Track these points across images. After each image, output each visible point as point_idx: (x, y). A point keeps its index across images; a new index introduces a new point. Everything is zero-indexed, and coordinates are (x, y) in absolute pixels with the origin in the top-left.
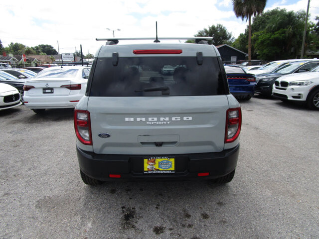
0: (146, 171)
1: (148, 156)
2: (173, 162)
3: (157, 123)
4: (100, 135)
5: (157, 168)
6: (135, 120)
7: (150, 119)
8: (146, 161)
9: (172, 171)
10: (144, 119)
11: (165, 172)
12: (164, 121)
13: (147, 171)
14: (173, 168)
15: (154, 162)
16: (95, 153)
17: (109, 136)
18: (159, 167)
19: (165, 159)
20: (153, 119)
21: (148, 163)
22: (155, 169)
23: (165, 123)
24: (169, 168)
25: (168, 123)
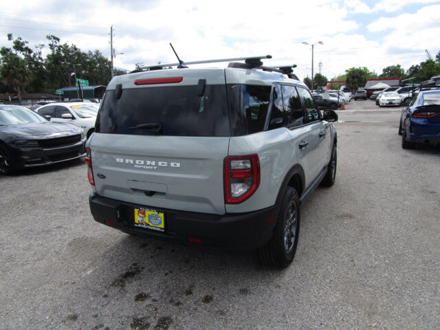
0: (136, 224)
2: (163, 218)
3: (144, 167)
4: (98, 175)
5: (147, 221)
6: (124, 161)
8: (136, 211)
9: (161, 229)
10: (132, 161)
11: (154, 228)
12: (150, 165)
14: (162, 226)
15: (144, 213)
17: (104, 177)
18: (149, 221)
19: (154, 213)
20: (140, 162)
21: (138, 215)
22: (146, 223)
23: (152, 168)
25: (155, 168)
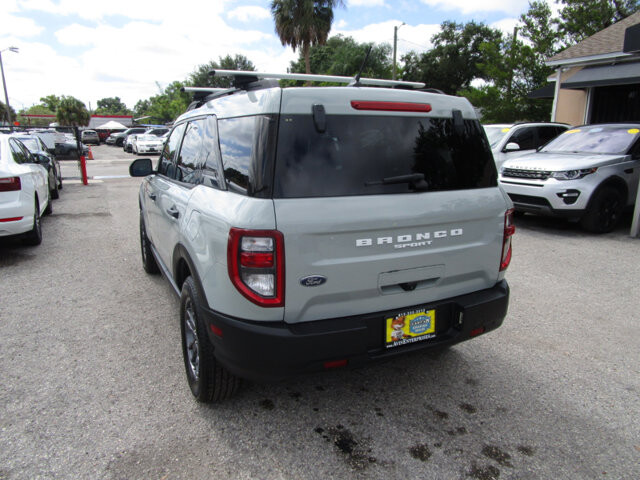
0: (390, 343)
1: (393, 313)
2: (433, 317)
3: (412, 245)
4: (304, 282)
5: (407, 333)
6: (375, 241)
7: (400, 239)
8: (389, 321)
9: (431, 334)
10: (389, 240)
11: (420, 338)
12: (423, 240)
13: (392, 343)
14: (432, 329)
15: (402, 322)
16: (285, 323)
17: (323, 281)
18: (411, 330)
19: (420, 314)
20: (405, 238)
21: (392, 327)
22: (405, 336)
23: (424, 243)
24: (426, 328)
25: (429, 243)
